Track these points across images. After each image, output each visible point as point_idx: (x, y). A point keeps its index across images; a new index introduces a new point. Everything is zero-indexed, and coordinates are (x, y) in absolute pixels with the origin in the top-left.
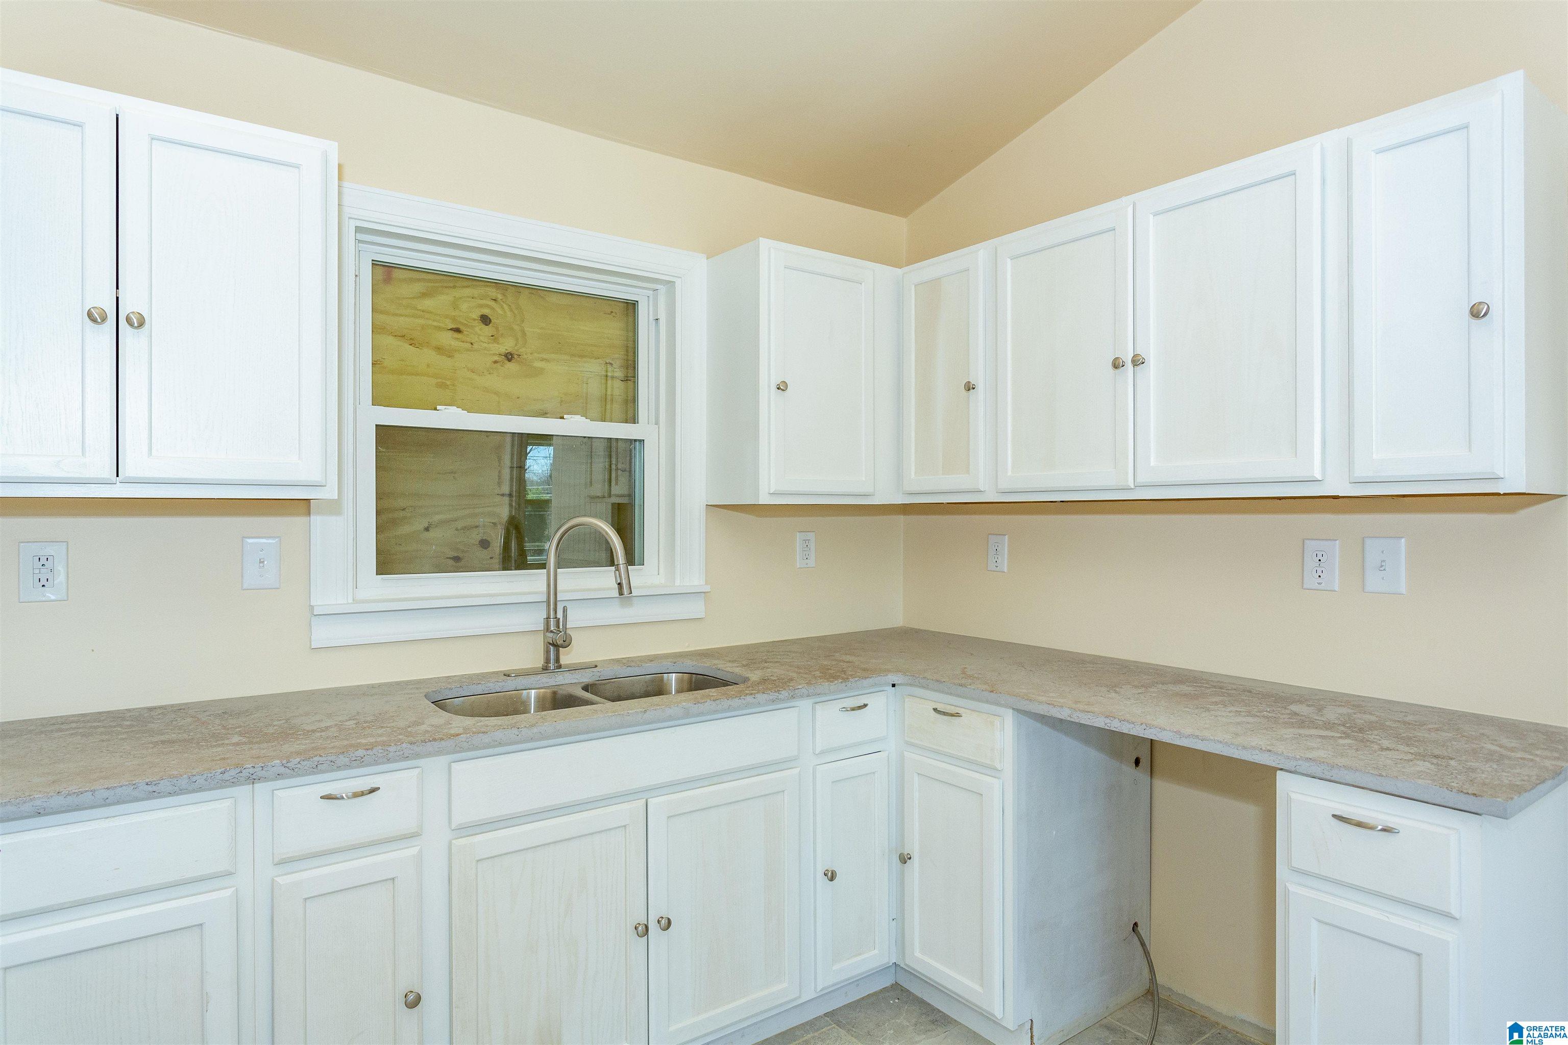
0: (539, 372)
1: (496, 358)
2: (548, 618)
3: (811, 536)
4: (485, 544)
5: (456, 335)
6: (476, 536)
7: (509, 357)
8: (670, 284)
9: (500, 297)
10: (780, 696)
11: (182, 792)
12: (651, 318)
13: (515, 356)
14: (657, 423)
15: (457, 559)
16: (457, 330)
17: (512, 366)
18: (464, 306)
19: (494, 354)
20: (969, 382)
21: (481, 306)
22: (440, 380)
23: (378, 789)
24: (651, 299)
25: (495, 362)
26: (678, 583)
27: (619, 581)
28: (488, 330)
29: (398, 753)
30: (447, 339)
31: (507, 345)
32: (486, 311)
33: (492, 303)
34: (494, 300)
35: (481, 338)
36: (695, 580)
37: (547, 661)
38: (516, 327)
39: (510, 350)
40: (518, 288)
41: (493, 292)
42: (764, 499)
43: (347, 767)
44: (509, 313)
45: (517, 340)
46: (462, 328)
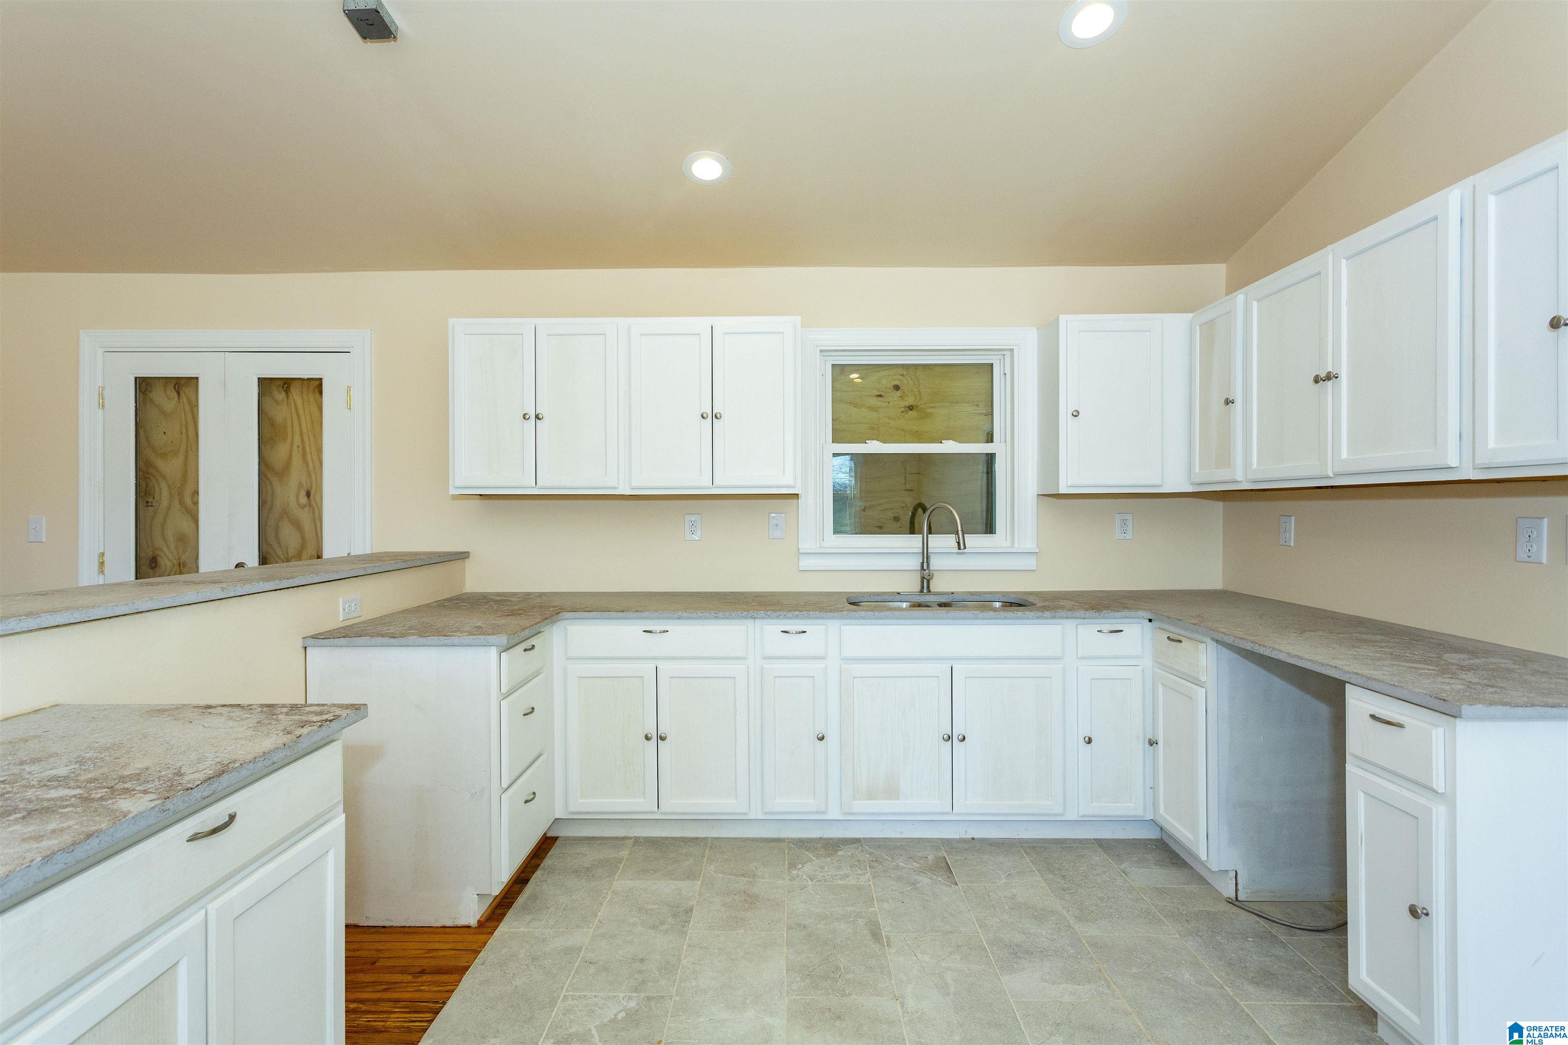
0: (929, 415)
1: (903, 409)
2: (923, 562)
3: (1129, 517)
4: (896, 519)
5: (880, 399)
6: (891, 514)
7: (911, 408)
8: (1012, 350)
9: (905, 373)
10: (1044, 615)
11: (727, 618)
12: (1002, 373)
13: (915, 407)
14: (1005, 442)
15: (880, 527)
16: (880, 396)
17: (912, 414)
18: (884, 381)
19: (902, 407)
20: (1228, 398)
21: (895, 380)
22: (870, 426)
23: (806, 632)
24: (1002, 360)
25: (903, 412)
26: (1016, 545)
27: (958, 541)
28: (899, 393)
29: (814, 616)
30: (874, 402)
31: (910, 401)
32: (897, 383)
33: (901, 377)
34: (902, 375)
35: (894, 399)
36: (1030, 545)
37: (922, 587)
38: (915, 390)
39: (912, 404)
40: (916, 367)
41: (901, 371)
42: (1062, 491)
43: (791, 618)
44: (911, 382)
45: (916, 397)
46: (883, 394)
